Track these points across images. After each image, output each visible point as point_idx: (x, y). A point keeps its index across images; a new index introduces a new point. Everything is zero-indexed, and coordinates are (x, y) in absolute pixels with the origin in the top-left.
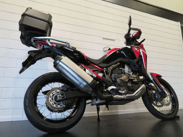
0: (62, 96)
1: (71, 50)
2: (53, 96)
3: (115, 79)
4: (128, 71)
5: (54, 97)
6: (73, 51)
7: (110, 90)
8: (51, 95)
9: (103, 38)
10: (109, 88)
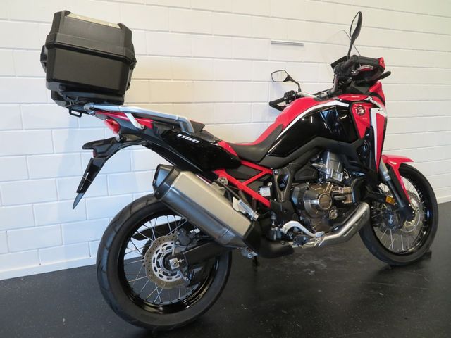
0: (180, 261)
1: (194, 141)
2: (159, 257)
3: (301, 201)
4: (334, 171)
5: (160, 260)
6: (198, 142)
7: (286, 232)
8: (155, 256)
9: (273, 43)
10: (285, 226)
